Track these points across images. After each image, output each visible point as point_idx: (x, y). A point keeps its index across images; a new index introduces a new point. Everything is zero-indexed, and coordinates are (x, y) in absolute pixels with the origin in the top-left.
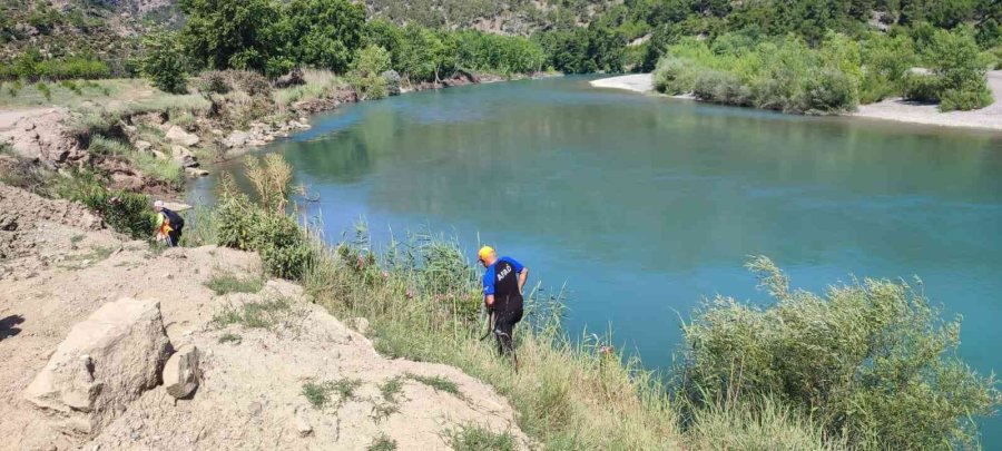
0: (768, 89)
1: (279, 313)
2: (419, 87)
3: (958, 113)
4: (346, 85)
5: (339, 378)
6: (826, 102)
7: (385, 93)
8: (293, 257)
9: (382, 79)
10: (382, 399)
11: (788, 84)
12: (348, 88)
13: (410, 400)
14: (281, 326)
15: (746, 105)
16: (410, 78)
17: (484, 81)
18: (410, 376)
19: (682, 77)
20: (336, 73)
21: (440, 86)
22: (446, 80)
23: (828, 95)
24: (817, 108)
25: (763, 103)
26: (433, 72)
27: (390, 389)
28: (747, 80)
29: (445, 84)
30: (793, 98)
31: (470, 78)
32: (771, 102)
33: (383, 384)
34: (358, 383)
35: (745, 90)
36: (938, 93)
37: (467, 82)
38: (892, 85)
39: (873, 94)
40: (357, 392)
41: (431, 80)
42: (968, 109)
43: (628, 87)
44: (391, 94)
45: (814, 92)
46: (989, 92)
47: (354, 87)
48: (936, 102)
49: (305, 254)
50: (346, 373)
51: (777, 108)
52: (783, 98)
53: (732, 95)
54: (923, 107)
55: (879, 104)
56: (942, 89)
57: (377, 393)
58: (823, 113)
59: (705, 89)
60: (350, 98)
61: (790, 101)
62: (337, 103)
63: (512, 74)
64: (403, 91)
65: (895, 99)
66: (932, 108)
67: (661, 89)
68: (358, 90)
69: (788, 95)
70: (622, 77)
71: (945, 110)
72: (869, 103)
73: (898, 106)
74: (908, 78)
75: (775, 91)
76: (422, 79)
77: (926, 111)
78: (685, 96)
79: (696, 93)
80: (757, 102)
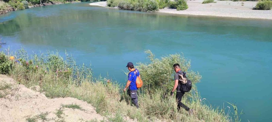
0: (137, 5)
1: (8, 90)
2: (35, 6)
3: (181, 11)
4: (9, 5)
5: (39, 114)
6: (152, 9)
7: (24, 8)
8: (5, 66)
9: (22, 3)
10: (57, 118)
11: (142, 4)
12: (10, 6)
13: (67, 116)
14: (10, 95)
15: (132, 10)
16: (32, 3)
17: (57, 4)
18: (64, 106)
19: (115, 2)
20: (5, 2)
21: (42, 5)
22: (44, 4)
23: (152, 7)
24: (150, 10)
25: (136, 9)
26: (39, 1)
27: (59, 113)
28: (132, 3)
29: (44, 5)
30: (144, 8)
31: (52, 3)
32: (138, 9)
33: (56, 112)
34: (47, 114)
35: (132, 6)
36: (176, 6)
37: (51, 4)
38: (166, 4)
39: (162, 6)
40: (47, 117)
41: (39, 3)
42: (183, 10)
43: (100, 5)
44: (26, 8)
45: (149, 6)
46: (187, 6)
47: (12, 6)
48: (176, 8)
49: (9, 65)
50: (42, 111)
51: (140, 10)
52: (141, 8)
53: (128, 7)
54: (173, 9)
55: (164, 9)
56: (177, 5)
57: (55, 116)
58: (151, 11)
59: (121, 6)
60: (11, 10)
61: (143, 9)
62: (7, 11)
63: (65, 2)
64: (30, 7)
65: (167, 8)
66: (175, 10)
67: (109, 6)
68: (14, 7)
69: (142, 7)
70: (98, 2)
71: (178, 10)
72: (161, 9)
73: (168, 9)
74: (169, 2)
75: (139, 6)
76: (36, 3)
77: (174, 10)
78: (116, 8)
79: (119, 7)
80: (135, 9)
